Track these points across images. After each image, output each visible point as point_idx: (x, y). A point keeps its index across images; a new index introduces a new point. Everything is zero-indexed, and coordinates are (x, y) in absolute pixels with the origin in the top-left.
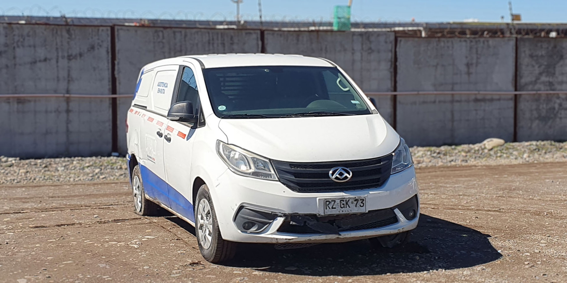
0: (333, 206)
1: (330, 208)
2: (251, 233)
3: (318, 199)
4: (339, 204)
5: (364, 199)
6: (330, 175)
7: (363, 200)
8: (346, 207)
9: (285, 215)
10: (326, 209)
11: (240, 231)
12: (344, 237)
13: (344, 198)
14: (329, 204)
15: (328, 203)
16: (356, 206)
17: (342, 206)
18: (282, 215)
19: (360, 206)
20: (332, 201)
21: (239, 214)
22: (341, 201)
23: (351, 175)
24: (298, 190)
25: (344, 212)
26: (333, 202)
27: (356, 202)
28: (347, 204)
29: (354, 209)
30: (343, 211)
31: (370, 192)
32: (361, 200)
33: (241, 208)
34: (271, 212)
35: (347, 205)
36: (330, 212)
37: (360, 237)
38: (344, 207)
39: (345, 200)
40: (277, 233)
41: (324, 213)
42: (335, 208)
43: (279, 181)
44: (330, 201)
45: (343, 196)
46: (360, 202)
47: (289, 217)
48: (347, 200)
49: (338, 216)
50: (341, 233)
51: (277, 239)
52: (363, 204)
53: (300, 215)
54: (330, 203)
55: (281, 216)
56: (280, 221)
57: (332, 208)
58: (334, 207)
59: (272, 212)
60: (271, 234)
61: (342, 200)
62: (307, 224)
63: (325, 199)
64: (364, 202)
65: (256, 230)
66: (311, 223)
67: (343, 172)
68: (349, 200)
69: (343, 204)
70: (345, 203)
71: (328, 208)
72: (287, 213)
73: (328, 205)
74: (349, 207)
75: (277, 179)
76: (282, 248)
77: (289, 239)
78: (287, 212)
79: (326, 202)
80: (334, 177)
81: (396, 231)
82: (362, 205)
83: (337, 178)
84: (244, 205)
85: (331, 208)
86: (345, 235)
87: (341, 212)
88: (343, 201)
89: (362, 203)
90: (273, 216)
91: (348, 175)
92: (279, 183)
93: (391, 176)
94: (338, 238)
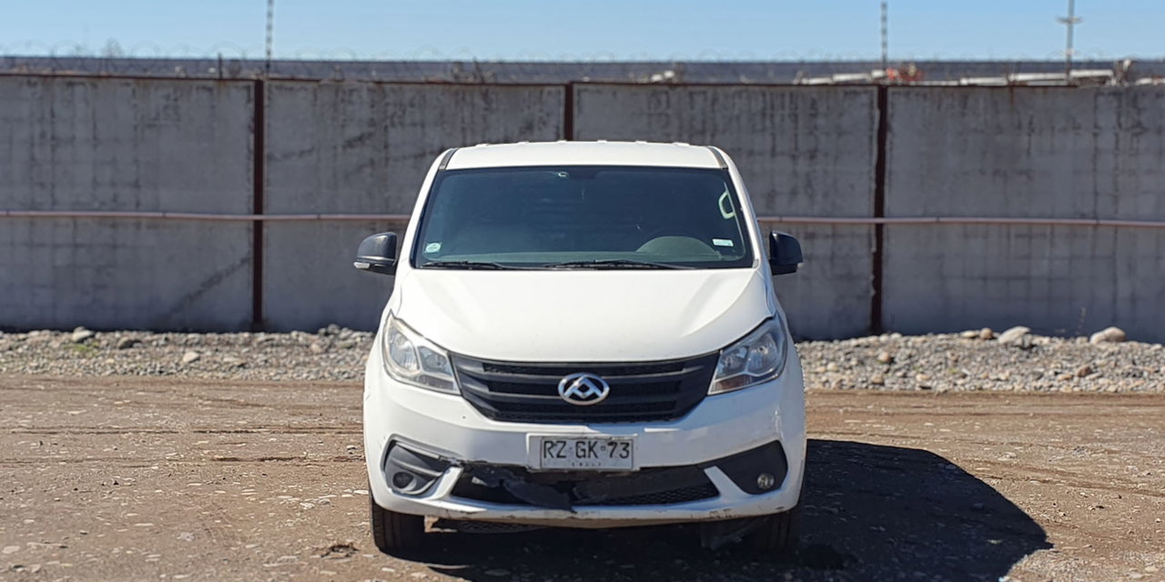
0: (560, 452)
1: (552, 456)
2: (405, 495)
3: (528, 435)
4: (574, 450)
5: (630, 442)
6: (561, 388)
7: (628, 444)
8: (589, 456)
9: (463, 464)
10: (545, 456)
11: (390, 490)
12: (585, 517)
13: (585, 438)
14: (552, 447)
15: (548, 445)
16: (611, 456)
17: (581, 453)
18: (458, 463)
19: (621, 456)
20: (558, 442)
21: (390, 457)
22: (578, 443)
23: (607, 390)
24: (493, 414)
25: (584, 467)
26: (560, 445)
27: (611, 448)
28: (591, 449)
29: (604, 462)
30: (581, 464)
31: (647, 430)
32: (622, 444)
33: (392, 444)
34: (437, 457)
35: (592, 454)
36: (552, 463)
37: (622, 520)
38: (584, 456)
39: (586, 441)
40: (449, 499)
41: (541, 465)
42: (564, 457)
43: (462, 395)
44: (554, 441)
45: (583, 433)
46: (620, 447)
47: (470, 469)
48: (593, 442)
49: (573, 473)
50: (576, 509)
51: (447, 510)
52: (628, 452)
53: (491, 466)
54: (553, 445)
55: (456, 466)
56: (453, 474)
57: (558, 456)
58: (562, 454)
59: (440, 456)
60: (440, 499)
61: (580, 441)
62: (505, 485)
63: (543, 437)
64: (629, 449)
65: (414, 490)
66: (513, 484)
67: (589, 384)
68: (596, 443)
69: (584, 450)
70: (586, 447)
71: (548, 455)
72: (465, 459)
73: (549, 449)
74: (596, 456)
75: (458, 392)
76: (472, 529)
77: (469, 513)
78: (466, 457)
79: (546, 442)
80: (569, 392)
81: (706, 514)
82: (624, 454)
83: (573, 396)
84: (396, 439)
85: (555, 454)
86: (587, 513)
87: (577, 467)
88: (584, 443)
89: (624, 449)
90: (442, 465)
91: (598, 392)
92: (460, 399)
93: (706, 399)
94: (572, 518)
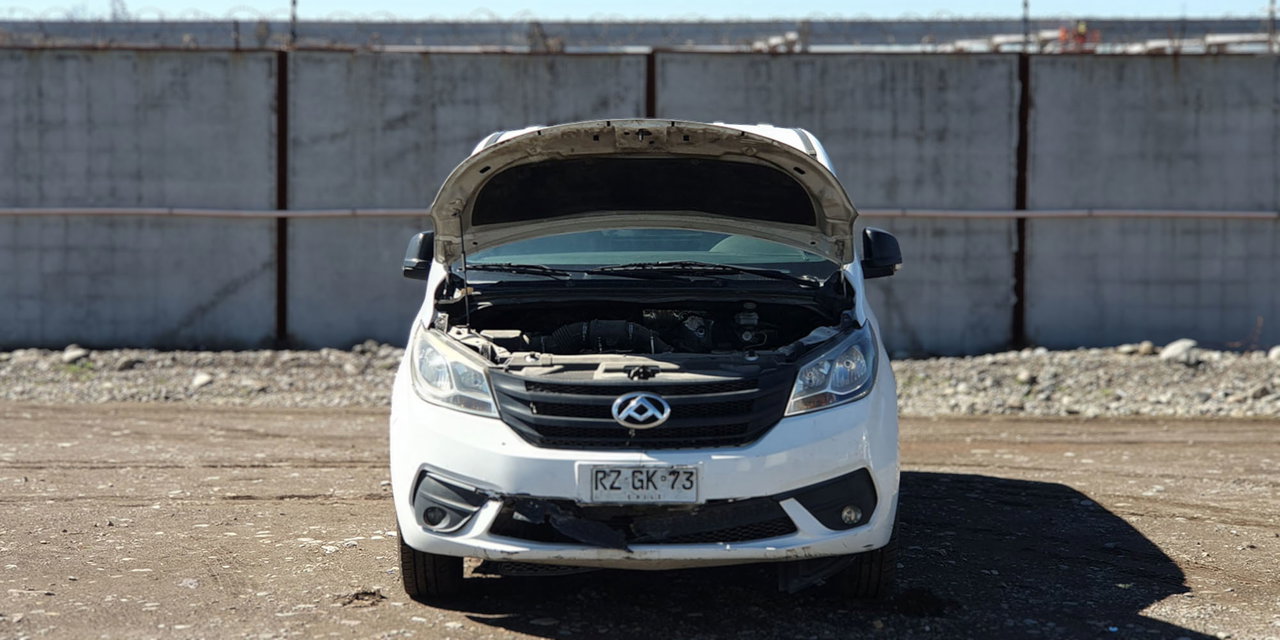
0: (614, 483)
1: (605, 488)
2: (438, 533)
3: (576, 465)
4: (630, 480)
5: (694, 471)
6: (615, 410)
7: (692, 474)
8: (647, 488)
9: (503, 497)
10: (597, 488)
11: (420, 528)
12: (644, 557)
13: (643, 467)
14: (604, 477)
15: (600, 475)
16: (673, 487)
17: (638, 484)
18: (497, 496)
19: (684, 487)
20: (612, 471)
21: (420, 490)
22: (634, 473)
23: (668, 411)
24: (538, 441)
25: (641, 500)
26: (614, 475)
27: (672, 478)
28: (649, 479)
29: (665, 494)
30: (638, 497)
31: (714, 457)
32: (685, 473)
33: (422, 474)
34: (473, 489)
35: (650, 484)
36: (604, 496)
37: (686, 560)
38: (642, 487)
39: (644, 470)
40: (487, 537)
41: (592, 498)
42: (619, 488)
43: (501, 419)
44: (607, 470)
45: (641, 461)
46: (683, 477)
47: (511, 502)
48: (651, 471)
49: (629, 507)
50: (631, 548)
51: (485, 550)
52: (692, 482)
53: (535, 500)
54: (606, 474)
55: (495, 499)
56: (489, 512)
57: (612, 488)
58: (616, 485)
59: (477, 489)
60: (477, 538)
61: (637, 470)
62: (550, 521)
63: (595, 466)
64: (693, 478)
65: (446, 527)
66: (560, 519)
67: (647, 405)
68: (654, 473)
69: (641, 481)
70: (644, 477)
71: (600, 486)
72: (505, 491)
73: (601, 479)
74: (655, 488)
75: (497, 415)
76: (514, 571)
77: (509, 553)
78: (507, 488)
79: (597, 472)
80: (624, 414)
81: (782, 553)
82: (688, 484)
83: (629, 419)
84: (427, 469)
85: (608, 485)
86: (646, 553)
87: (634, 500)
88: (641, 473)
89: (688, 479)
90: (479, 498)
91: (658, 415)
92: (500, 423)
93: (783, 420)
94: (628, 558)
